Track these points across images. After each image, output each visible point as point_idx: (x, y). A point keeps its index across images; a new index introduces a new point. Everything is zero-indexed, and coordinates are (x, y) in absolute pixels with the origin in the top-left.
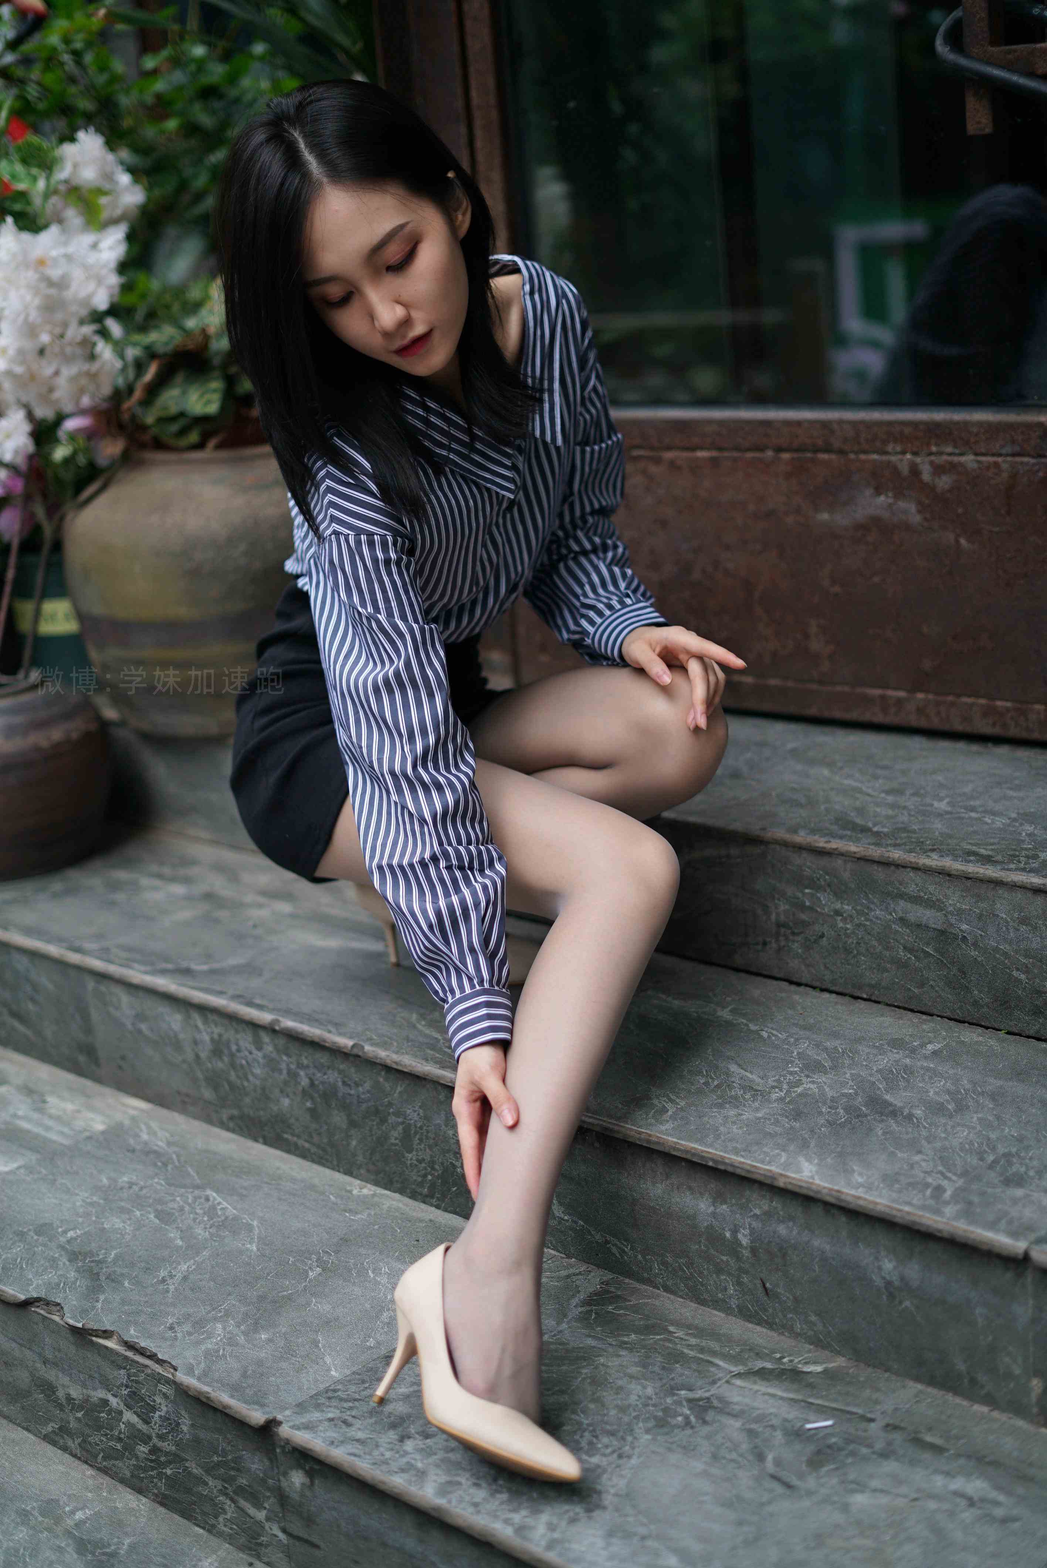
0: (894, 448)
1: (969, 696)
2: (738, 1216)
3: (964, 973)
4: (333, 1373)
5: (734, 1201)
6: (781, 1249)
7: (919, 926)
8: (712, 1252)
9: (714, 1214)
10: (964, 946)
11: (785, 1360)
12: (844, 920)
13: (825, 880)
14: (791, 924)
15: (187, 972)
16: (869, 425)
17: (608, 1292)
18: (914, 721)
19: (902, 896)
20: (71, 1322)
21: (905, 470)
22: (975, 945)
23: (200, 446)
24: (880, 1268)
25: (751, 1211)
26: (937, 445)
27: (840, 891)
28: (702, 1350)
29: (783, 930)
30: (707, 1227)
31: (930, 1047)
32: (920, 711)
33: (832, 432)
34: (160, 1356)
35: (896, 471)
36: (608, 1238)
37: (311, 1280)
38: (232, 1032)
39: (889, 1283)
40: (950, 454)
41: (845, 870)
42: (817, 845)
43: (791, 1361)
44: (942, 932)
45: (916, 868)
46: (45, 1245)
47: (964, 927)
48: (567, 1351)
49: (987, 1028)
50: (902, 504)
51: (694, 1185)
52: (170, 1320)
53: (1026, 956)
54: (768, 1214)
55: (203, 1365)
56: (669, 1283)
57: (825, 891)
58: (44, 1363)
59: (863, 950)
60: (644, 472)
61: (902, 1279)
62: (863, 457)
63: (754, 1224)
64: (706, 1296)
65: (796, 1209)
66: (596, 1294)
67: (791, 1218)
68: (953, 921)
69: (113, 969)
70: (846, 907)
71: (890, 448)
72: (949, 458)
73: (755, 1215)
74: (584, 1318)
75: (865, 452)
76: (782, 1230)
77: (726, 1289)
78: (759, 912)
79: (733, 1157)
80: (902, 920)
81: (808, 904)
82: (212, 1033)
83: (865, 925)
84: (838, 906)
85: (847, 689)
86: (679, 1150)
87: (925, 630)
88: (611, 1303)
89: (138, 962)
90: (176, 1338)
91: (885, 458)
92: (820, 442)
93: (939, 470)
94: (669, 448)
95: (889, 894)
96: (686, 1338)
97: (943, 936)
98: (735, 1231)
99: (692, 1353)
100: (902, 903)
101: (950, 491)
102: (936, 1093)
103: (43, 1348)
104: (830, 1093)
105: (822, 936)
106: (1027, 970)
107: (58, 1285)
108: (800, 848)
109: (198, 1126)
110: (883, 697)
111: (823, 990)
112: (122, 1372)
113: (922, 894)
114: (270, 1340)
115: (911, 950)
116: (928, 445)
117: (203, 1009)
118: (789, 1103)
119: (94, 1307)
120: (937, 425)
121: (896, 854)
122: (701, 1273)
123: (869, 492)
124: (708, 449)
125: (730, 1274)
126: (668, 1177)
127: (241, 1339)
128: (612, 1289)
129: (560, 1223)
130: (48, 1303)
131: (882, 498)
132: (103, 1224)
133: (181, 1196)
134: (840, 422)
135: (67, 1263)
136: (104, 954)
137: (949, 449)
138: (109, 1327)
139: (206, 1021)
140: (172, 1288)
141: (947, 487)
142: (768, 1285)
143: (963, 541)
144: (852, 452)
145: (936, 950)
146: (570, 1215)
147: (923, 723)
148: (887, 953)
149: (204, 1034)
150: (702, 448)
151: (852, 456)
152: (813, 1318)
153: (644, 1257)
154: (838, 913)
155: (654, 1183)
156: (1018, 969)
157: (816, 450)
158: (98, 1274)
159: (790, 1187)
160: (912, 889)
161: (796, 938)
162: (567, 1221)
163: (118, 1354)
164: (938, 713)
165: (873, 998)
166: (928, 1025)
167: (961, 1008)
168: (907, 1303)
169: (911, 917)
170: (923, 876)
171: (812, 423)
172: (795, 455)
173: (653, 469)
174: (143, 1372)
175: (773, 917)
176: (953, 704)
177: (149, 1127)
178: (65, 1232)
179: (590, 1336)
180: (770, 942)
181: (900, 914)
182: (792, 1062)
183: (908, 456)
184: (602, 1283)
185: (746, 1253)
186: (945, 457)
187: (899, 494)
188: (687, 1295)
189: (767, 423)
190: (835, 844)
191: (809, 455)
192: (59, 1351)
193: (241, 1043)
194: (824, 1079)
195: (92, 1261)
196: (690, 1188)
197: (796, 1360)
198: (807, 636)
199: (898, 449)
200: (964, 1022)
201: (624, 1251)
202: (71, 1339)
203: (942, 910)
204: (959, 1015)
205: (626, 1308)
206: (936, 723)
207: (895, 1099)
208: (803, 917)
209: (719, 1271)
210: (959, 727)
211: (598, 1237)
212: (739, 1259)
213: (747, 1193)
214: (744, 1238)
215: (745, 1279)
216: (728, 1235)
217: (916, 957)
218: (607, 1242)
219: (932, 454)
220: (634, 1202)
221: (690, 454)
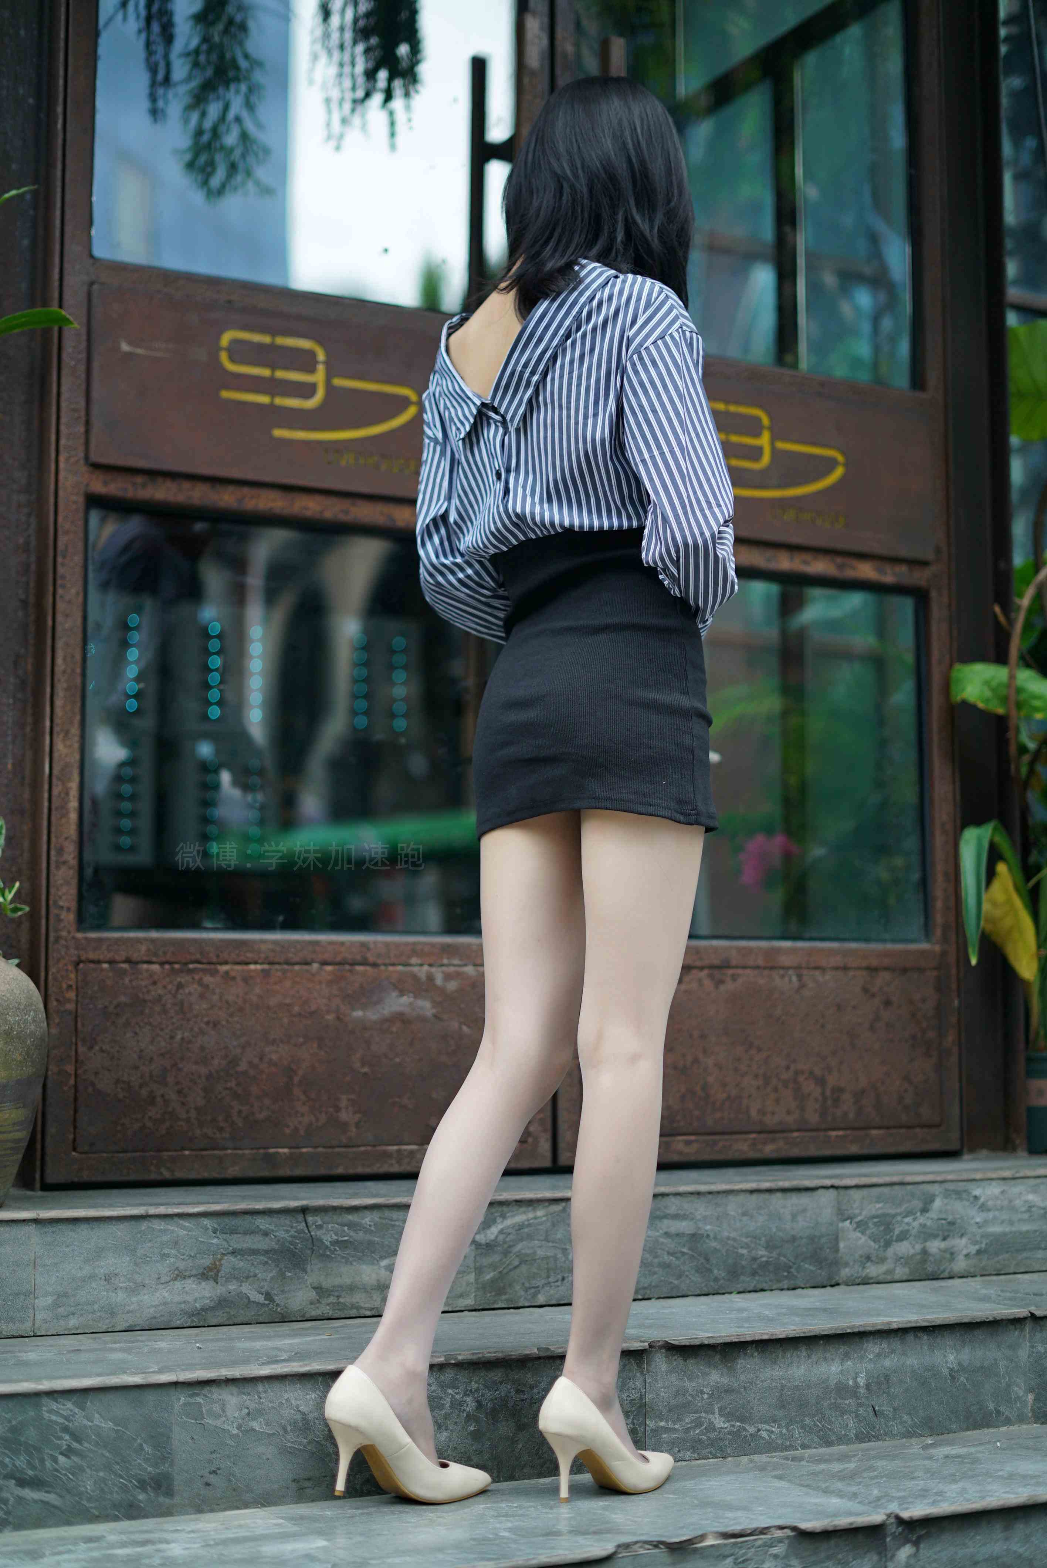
0: (414, 962)
2: (858, 1365)
3: (708, 1260)
5: (855, 1356)
6: (886, 1377)
7: (677, 1235)
8: (839, 1401)
9: (841, 1372)
10: (708, 1241)
16: (398, 945)
19: (666, 1216)
21: (422, 977)
22: (715, 1238)
24: (946, 1362)
25: (867, 1357)
26: (448, 958)
30: (837, 1383)
35: (415, 977)
36: (760, 1426)
39: (951, 1371)
47: (708, 1227)
49: (723, 1294)
50: (419, 1002)
51: (828, 1355)
53: (747, 1237)
54: (878, 1355)
56: (806, 1441)
61: (960, 1364)
62: (391, 968)
64: (833, 1438)
65: (896, 1343)
67: (893, 1352)
68: (702, 1225)
71: (410, 961)
72: (456, 969)
73: (871, 1359)
75: (393, 965)
76: (887, 1363)
77: (847, 1425)
78: (560, 1256)
80: (667, 1234)
85: (368, 1149)
91: (406, 969)
92: (358, 958)
93: (445, 977)
94: (225, 963)
97: (695, 1237)
98: (856, 1377)
100: (666, 1221)
101: (456, 991)
106: (747, 1246)
113: (681, 1212)
115: (674, 1254)
116: (441, 958)
122: (829, 1422)
123: (394, 994)
124: (262, 963)
125: (850, 1412)
126: (809, 1357)
129: (719, 1432)
131: (403, 998)
134: (376, 943)
141: (452, 989)
142: (877, 1408)
145: (689, 1249)
146: (728, 1421)
148: (656, 1260)
150: (255, 962)
151: (383, 968)
152: (906, 1417)
153: (788, 1430)
155: (798, 1367)
156: (742, 1247)
157: (355, 963)
159: (901, 1326)
160: (673, 1210)
162: (726, 1428)
165: (646, 1297)
167: (706, 1285)
168: (962, 1379)
169: (673, 1230)
171: (353, 943)
172: (337, 967)
173: (208, 979)
181: (665, 1230)
183: (426, 967)
185: (862, 1391)
187: (418, 995)
188: (819, 1443)
189: (313, 943)
191: (349, 967)
196: (825, 1359)
198: (338, 1109)
199: (419, 962)
201: (772, 1432)
203: (692, 1219)
204: (705, 1290)
209: (843, 1413)
211: (752, 1430)
212: (858, 1398)
213: (865, 1345)
214: (861, 1382)
215: (861, 1410)
216: (851, 1383)
217: (677, 1258)
218: (759, 1430)
219: (442, 965)
220: (783, 1387)
221: (245, 967)
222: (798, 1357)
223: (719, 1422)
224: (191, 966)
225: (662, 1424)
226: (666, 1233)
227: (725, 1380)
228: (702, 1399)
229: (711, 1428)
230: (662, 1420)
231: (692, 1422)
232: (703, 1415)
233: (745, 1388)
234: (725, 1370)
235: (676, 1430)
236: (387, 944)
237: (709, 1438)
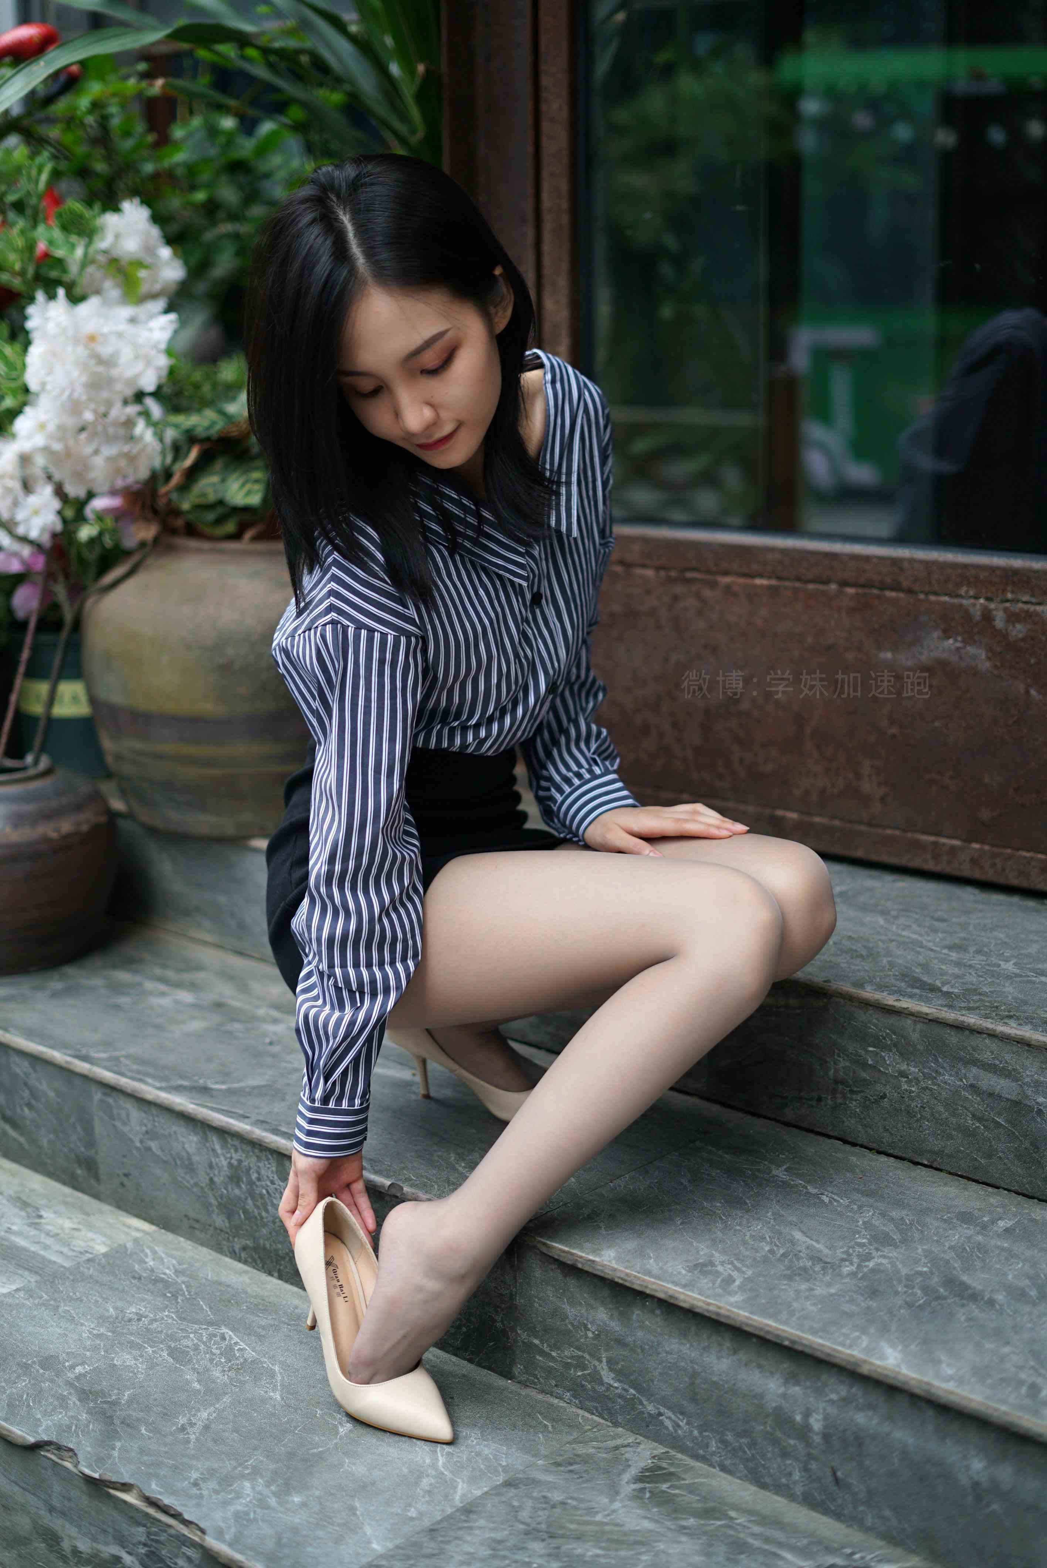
0: (967, 592)
1: (1028, 851)
2: (811, 1399)
3: (1037, 1148)
4: (375, 1546)
5: (808, 1384)
6: (857, 1438)
7: (991, 1095)
8: (779, 1434)
9: (784, 1396)
10: (1039, 1120)
11: (857, 1556)
12: (909, 1082)
13: (891, 1040)
14: (851, 1082)
15: (205, 1090)
16: (943, 566)
17: (661, 1468)
18: (966, 871)
19: (974, 1062)
20: (87, 1471)
21: (977, 614)
23: (236, 536)
24: (968, 1468)
25: (827, 1395)
26: (1013, 592)
27: (906, 1051)
28: (767, 1540)
29: (840, 1087)
30: (775, 1408)
31: (1001, 1224)
32: (974, 862)
33: (902, 570)
34: (186, 1516)
35: (967, 616)
36: (662, 1410)
37: (341, 1438)
38: (254, 1159)
39: (976, 1484)
40: (1026, 603)
41: (914, 1030)
42: (886, 1002)
43: (862, 1558)
44: (1017, 1103)
45: (992, 1035)
46: (52, 1381)
47: (1041, 1100)
48: (625, 1534)
50: (971, 650)
51: (764, 1363)
52: (195, 1475)
54: (846, 1401)
55: (233, 1530)
56: (728, 1462)
57: (891, 1051)
58: (50, 1511)
59: (927, 1113)
60: (698, 595)
61: (992, 1480)
62: (932, 598)
63: (829, 1409)
64: (768, 1480)
66: (647, 1470)
67: (871, 1407)
68: (1029, 1093)
69: (124, 1082)
70: (913, 1069)
71: (963, 591)
72: (1026, 607)
73: (831, 1400)
74: (638, 1496)
75: (936, 593)
76: (861, 1418)
77: (790, 1474)
78: (816, 1066)
79: (810, 1337)
80: (974, 1088)
81: (870, 1062)
82: (231, 1158)
83: (931, 1090)
84: (904, 1067)
85: (897, 833)
86: (751, 1326)
87: (987, 780)
88: (665, 1481)
89: (153, 1077)
90: (201, 1497)
91: (956, 601)
92: (888, 580)
93: (1013, 618)
94: (726, 573)
95: (961, 1059)
96: (749, 1525)
97: (1017, 1107)
98: (807, 1414)
99: (757, 1543)
100: (974, 1070)
101: (1023, 640)
102: (1015, 1277)
103: (50, 1496)
104: (904, 1271)
105: (884, 1097)
107: (69, 1427)
108: (866, 1004)
109: (205, 1253)
110: (936, 844)
111: (879, 1152)
112: (141, 1529)
113: (997, 1062)
114: (304, 1505)
115: (980, 1120)
116: (1004, 591)
117: (223, 1133)
118: (861, 1279)
119: (110, 1456)
120: (1016, 572)
121: (972, 1019)
122: (763, 1456)
123: (936, 634)
124: (769, 577)
125: (797, 1459)
126: (735, 1352)
127: (273, 1501)
128: (664, 1465)
129: (608, 1389)
130: (59, 1448)
131: (951, 641)
132: (113, 1359)
133: (195, 1332)
134: (911, 561)
135: (78, 1403)
136: (114, 1064)
137: (1026, 598)
138: (127, 1479)
139: (224, 1145)
140: (193, 1437)
141: (1020, 636)
142: (839, 1474)
143: (1033, 692)
144: (922, 592)
145: (1007, 1121)
146: (619, 1381)
147: (977, 874)
148: (954, 1120)
149: (222, 1158)
150: (761, 576)
151: (922, 596)
152: (887, 1513)
153: (700, 1433)
154: (903, 1074)
155: (718, 1358)
157: (883, 587)
158: (111, 1417)
159: (874, 1375)
160: (986, 1056)
161: (854, 1096)
162: (617, 1388)
163: (137, 1510)
164: (994, 865)
165: (935, 1165)
166: (995, 1199)
167: (1030, 1183)
168: (995, 1507)
169: (983, 1085)
170: (1000, 1043)
171: (881, 559)
172: (860, 591)
173: (707, 593)
174: (165, 1531)
175: (831, 1073)
176: (1010, 857)
177: (155, 1252)
178: (72, 1367)
179: (645, 1518)
180: (826, 1098)
181: (972, 1081)
182: (859, 1232)
183: (982, 601)
184: (654, 1457)
185: (817, 1439)
186: (1020, 605)
187: (969, 639)
188: (746, 1476)
189: (833, 556)
190: (905, 1003)
191: (875, 591)
192: (69, 1500)
193: (263, 1172)
194: (895, 1254)
195: (105, 1402)
196: (760, 1366)
197: (869, 1557)
198: (858, 776)
199: (971, 593)
200: (1032, 1198)
201: (679, 1426)
202: (84, 1488)
203: (1017, 1081)
204: (1028, 1189)
205: (679, 1488)
206: (990, 875)
207: (975, 1281)
208: (864, 1075)
209: (785, 1454)
210: (1014, 880)
211: (651, 1408)
212: (808, 1445)
213: (824, 1377)
214: (816, 1423)
215: (813, 1466)
216: (798, 1418)
217: (985, 1127)
218: (660, 1414)
219: (1007, 601)
220: (694, 1375)
221: (749, 581)
222: (720, 1345)
223: (608, 1377)
224: (689, 575)
225: (536, 1342)
226: (972, 1086)
227: (615, 1326)
228: (587, 1337)
229: (595, 1377)
230: (536, 1337)
231: (572, 1357)
232: (588, 1357)
233: (643, 1350)
234: (616, 1314)
235: (553, 1358)
236: (927, 564)
237: (594, 1390)
